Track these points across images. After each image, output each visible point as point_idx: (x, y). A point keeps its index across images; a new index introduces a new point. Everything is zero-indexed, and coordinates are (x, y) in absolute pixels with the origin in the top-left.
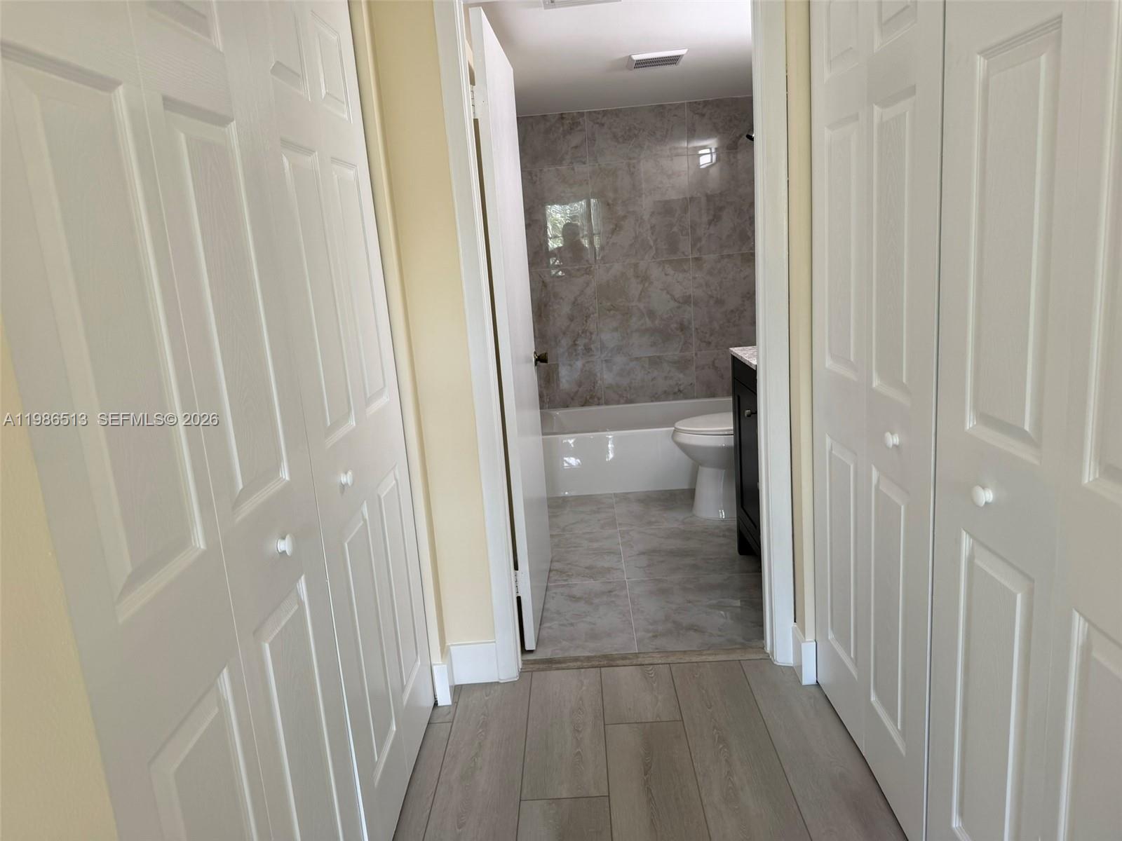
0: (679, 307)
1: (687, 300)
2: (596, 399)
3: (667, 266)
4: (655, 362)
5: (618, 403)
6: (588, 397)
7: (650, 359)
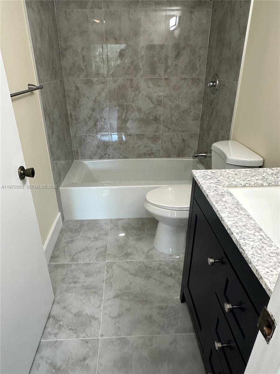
0: (155, 107)
1: (159, 103)
2: (107, 156)
3: (149, 82)
4: (140, 137)
5: (119, 158)
6: (103, 154)
7: (137, 135)
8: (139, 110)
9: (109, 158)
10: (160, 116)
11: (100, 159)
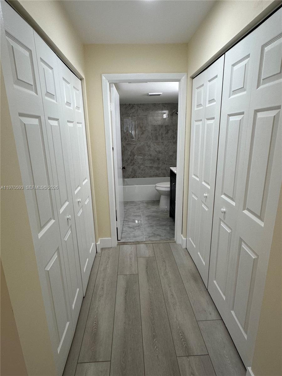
0: (158, 154)
1: (159, 152)
3: (155, 143)
4: (151, 167)
5: (141, 177)
7: (150, 167)
8: (151, 155)
9: (136, 178)
10: (160, 158)
11: (133, 178)
